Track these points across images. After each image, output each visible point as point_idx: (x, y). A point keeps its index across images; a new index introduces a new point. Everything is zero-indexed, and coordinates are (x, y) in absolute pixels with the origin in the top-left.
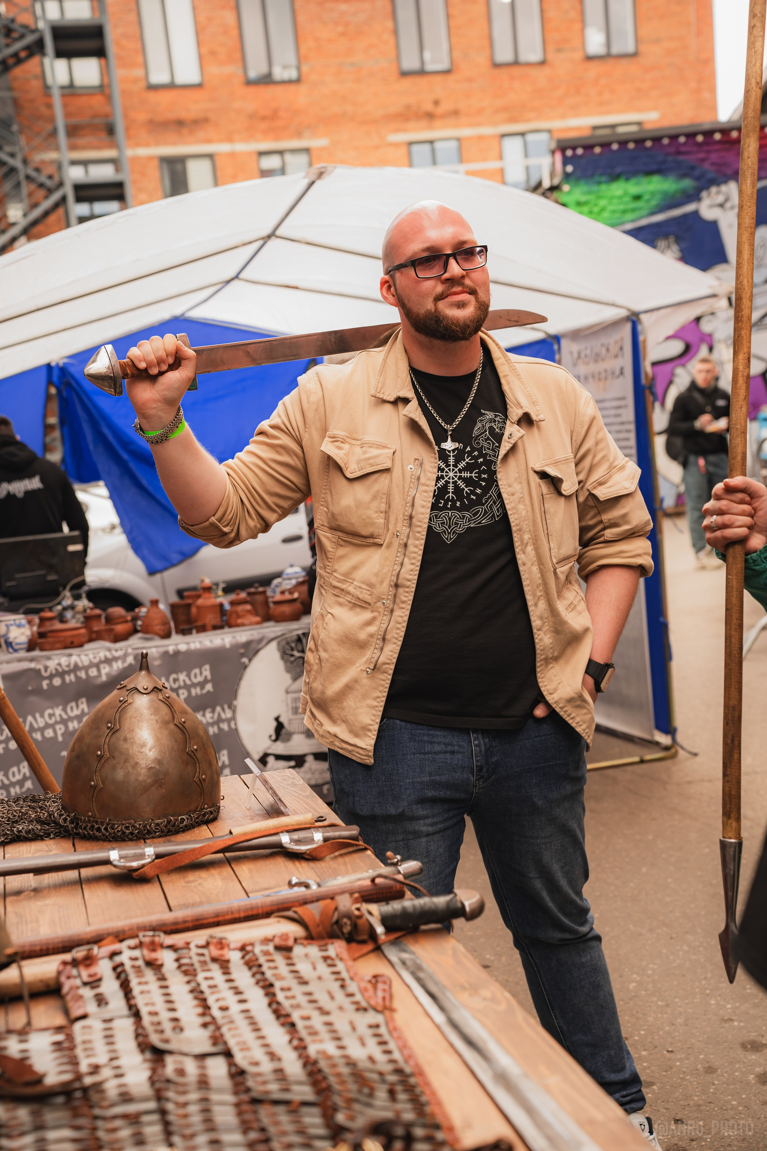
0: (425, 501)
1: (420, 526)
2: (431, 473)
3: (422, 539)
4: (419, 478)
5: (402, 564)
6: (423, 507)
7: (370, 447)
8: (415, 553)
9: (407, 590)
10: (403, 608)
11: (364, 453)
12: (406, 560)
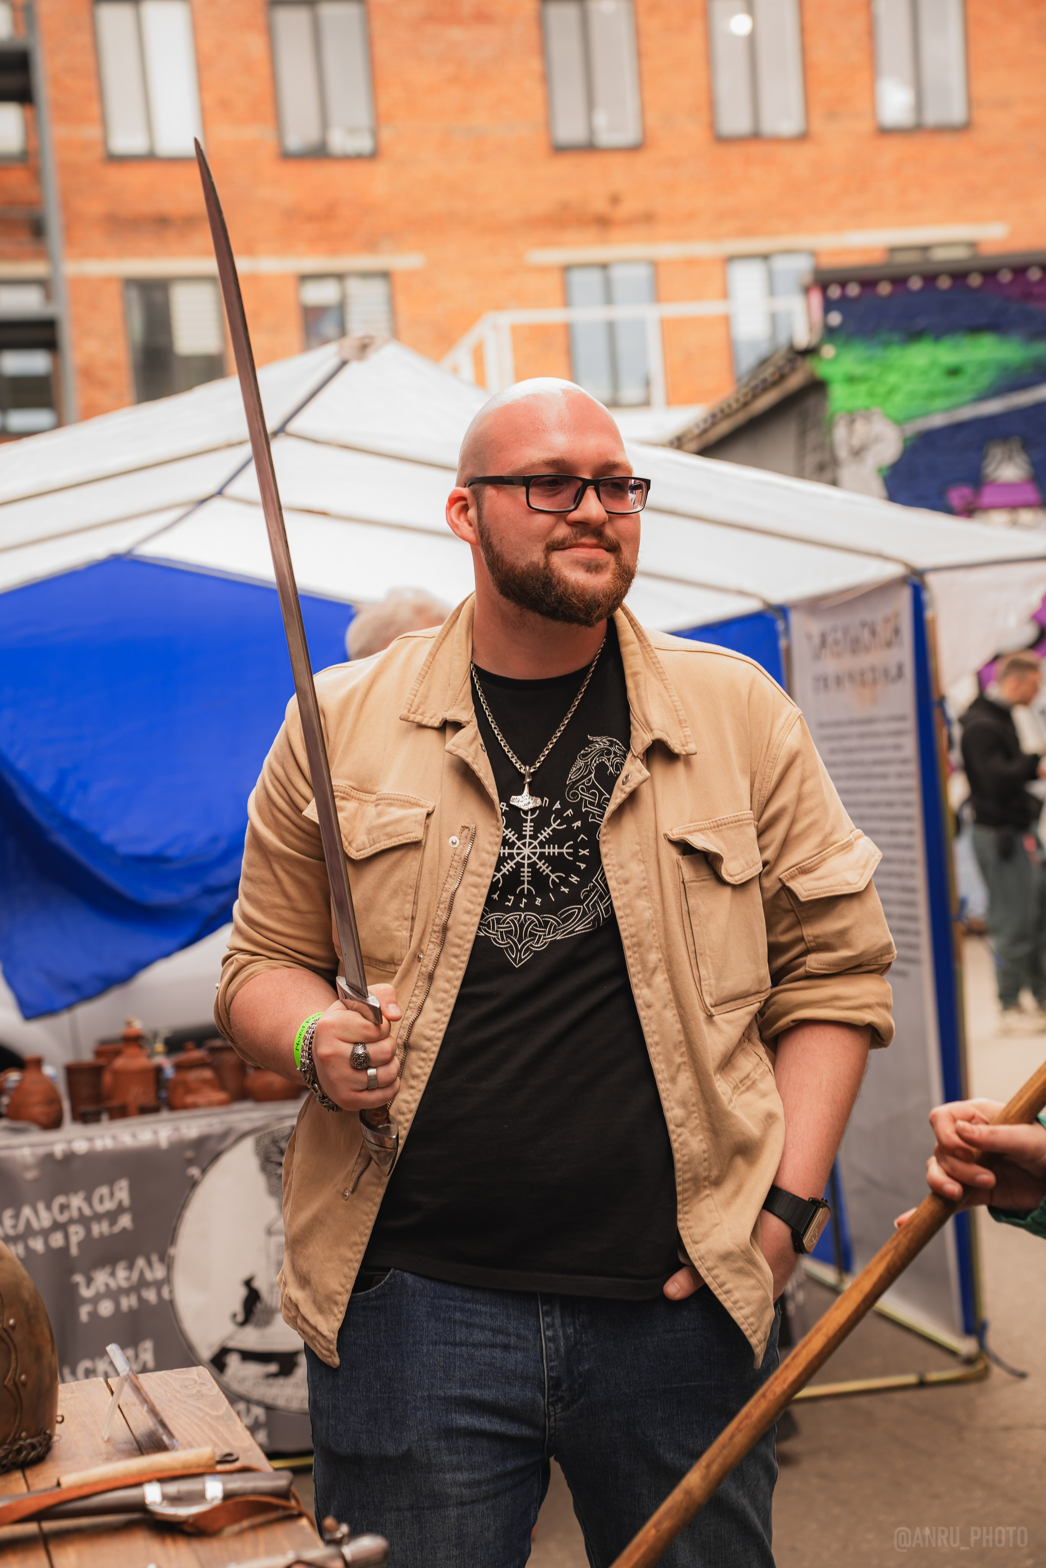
0: (472, 903)
1: (459, 946)
2: (488, 853)
3: (460, 969)
4: (466, 861)
5: (420, 1009)
6: (468, 912)
7: (391, 805)
8: (446, 991)
9: (423, 1055)
10: (412, 1087)
11: (379, 815)
12: (429, 1003)
